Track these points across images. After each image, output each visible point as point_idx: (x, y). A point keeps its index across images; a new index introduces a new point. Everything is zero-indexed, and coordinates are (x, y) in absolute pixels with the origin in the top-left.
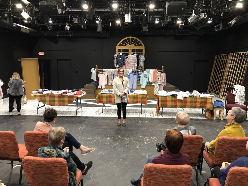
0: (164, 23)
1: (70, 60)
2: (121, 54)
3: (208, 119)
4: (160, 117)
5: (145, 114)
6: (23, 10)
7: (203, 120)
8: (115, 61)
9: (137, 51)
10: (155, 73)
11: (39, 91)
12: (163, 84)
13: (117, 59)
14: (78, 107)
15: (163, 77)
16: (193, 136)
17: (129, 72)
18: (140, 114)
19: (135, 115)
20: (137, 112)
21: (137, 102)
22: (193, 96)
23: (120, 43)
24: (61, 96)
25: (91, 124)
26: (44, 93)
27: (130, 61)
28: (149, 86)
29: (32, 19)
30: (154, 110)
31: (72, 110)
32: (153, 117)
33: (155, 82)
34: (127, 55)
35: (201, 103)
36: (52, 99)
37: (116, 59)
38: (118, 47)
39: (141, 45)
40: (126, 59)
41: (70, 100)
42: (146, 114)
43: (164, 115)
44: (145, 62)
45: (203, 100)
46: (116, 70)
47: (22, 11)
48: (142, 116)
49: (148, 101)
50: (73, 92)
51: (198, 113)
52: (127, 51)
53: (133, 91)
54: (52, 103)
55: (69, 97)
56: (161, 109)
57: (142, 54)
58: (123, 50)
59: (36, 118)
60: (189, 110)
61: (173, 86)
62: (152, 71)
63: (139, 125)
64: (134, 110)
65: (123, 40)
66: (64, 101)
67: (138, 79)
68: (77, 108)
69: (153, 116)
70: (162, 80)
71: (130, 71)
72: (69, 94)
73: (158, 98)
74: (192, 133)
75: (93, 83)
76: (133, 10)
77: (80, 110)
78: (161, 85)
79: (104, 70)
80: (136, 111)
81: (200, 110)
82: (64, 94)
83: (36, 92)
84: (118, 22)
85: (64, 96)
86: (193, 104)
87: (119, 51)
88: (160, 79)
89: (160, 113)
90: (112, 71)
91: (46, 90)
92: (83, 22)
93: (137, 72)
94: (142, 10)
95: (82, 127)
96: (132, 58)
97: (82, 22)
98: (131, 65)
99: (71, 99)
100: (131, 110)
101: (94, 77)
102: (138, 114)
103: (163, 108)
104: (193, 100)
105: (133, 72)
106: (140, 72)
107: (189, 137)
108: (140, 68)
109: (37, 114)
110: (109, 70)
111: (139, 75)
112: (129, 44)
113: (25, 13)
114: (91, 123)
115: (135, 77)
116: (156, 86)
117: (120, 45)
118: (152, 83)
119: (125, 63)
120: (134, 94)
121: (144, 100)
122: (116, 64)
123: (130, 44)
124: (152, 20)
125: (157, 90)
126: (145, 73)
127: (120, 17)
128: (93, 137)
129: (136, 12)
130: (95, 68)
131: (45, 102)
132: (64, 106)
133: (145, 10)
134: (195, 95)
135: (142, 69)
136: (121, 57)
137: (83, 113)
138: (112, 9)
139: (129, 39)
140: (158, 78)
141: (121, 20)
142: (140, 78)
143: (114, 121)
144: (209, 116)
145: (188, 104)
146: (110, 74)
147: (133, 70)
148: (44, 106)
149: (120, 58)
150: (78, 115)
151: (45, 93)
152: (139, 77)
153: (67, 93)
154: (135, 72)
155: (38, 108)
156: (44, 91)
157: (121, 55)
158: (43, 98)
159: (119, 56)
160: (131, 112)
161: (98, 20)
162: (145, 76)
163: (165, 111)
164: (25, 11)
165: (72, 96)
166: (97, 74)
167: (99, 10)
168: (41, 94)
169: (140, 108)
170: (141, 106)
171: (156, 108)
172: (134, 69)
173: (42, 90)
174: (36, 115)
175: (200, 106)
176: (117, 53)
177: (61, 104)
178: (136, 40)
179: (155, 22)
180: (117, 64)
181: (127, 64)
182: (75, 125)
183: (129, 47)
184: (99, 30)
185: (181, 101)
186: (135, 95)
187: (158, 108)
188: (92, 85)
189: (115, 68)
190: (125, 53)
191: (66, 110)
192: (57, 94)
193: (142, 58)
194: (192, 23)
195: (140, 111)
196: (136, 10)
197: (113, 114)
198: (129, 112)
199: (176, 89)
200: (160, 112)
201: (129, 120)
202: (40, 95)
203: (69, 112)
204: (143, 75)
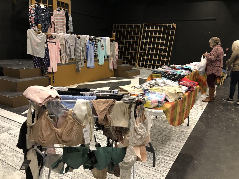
2: (42, 6)
8: (32, 18)
37: (33, 15)
40: (51, 17)
96: (59, 17)
98: (59, 27)
122: (34, 25)
149: (42, 14)
157: (43, 9)
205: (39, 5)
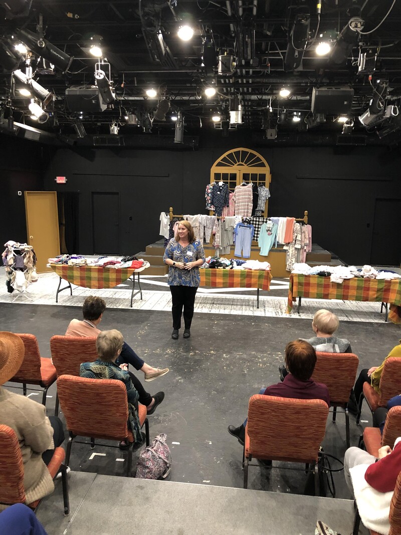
0: (310, 123)
1: (117, 193)
2: (221, 183)
3: (392, 324)
4: (295, 316)
5: (265, 310)
6: (32, 100)
7: (381, 324)
8: (209, 198)
9: (254, 177)
10: (289, 225)
11: (61, 259)
12: (305, 248)
13: (213, 193)
14: (136, 291)
15: (307, 233)
16: (341, 354)
17: (237, 222)
18: (255, 308)
19: (244, 311)
20: (249, 305)
21: (249, 286)
22: (363, 276)
23: (219, 160)
24: (103, 269)
25: (158, 325)
26: (71, 262)
27: (239, 199)
28: (276, 251)
29: (48, 117)
30: (284, 301)
31: (122, 297)
32: (281, 316)
33: (289, 243)
34: (234, 185)
35: (379, 290)
36: (86, 274)
37: (210, 195)
38: (215, 169)
39: (263, 165)
40: (231, 194)
41: (121, 278)
42: (267, 309)
43: (303, 313)
44: (271, 201)
45: (382, 286)
46: (209, 217)
47: (29, 102)
48: (259, 313)
49: (273, 281)
50: (126, 262)
51: (373, 311)
52: (234, 177)
53: (242, 263)
54: (85, 282)
55: (118, 271)
56: (297, 299)
57: (264, 184)
58: (225, 176)
59: (56, 310)
60: (356, 304)
61: (327, 252)
62: (283, 220)
63: (252, 330)
64: (243, 301)
65: (225, 155)
66: (107, 280)
67: (254, 237)
68: (133, 292)
69: (280, 313)
70: (303, 240)
71: (238, 219)
72: (117, 266)
73: (292, 278)
74: (340, 350)
75: (163, 241)
76: (248, 97)
77: (138, 296)
78: (301, 251)
79: (185, 216)
80: (247, 303)
81: (377, 305)
82: (109, 266)
83: (56, 259)
84: (216, 119)
85: (108, 270)
86: (362, 293)
87: (218, 177)
88: (299, 238)
89: (294, 309)
90: (202, 218)
91: (73, 256)
92: (147, 122)
93: (251, 222)
94: (265, 97)
95: (142, 329)
96: (242, 193)
97: (144, 122)
98: (242, 206)
99: (122, 276)
100: (236, 301)
101: (164, 231)
102: (251, 309)
103: (302, 299)
104: (363, 284)
105: (244, 221)
106: (259, 221)
107: (334, 356)
108: (259, 214)
109: (57, 302)
110: (195, 216)
111: (256, 229)
112: (238, 163)
113: (36, 105)
114: (159, 323)
115: (248, 232)
116: (291, 252)
117: (219, 165)
118: (284, 245)
119: (228, 203)
120: (243, 269)
121: (263, 281)
122: (209, 205)
123: (240, 163)
124: (285, 118)
125: (294, 260)
126: (270, 224)
127: (221, 110)
128: (164, 350)
129: (252, 101)
130: (167, 212)
131: (73, 279)
132: (108, 287)
133: (270, 97)
134: (367, 275)
135: (263, 214)
136: (220, 191)
137: (144, 302)
138: (204, 97)
139: (237, 153)
140: (296, 234)
141: (222, 114)
142: (257, 234)
143: (203, 321)
144: (393, 317)
145: (353, 292)
146: (198, 225)
147: (245, 218)
148: (70, 287)
149: (219, 193)
150: (135, 307)
151: (73, 263)
152: (256, 232)
153: (113, 263)
154: (247, 223)
155: (59, 291)
156: (70, 259)
157: (221, 186)
158: (69, 273)
159: (216, 188)
160: (237, 305)
161: (176, 115)
162: (268, 231)
163: (305, 305)
164: (35, 101)
165: (124, 271)
166: (172, 224)
167: (178, 98)
168: (65, 265)
169: (255, 297)
170: (258, 293)
171: (287, 298)
172: (247, 216)
173: (68, 257)
174: (55, 304)
175: (377, 298)
176: (213, 182)
177: (103, 283)
178: (252, 156)
179: (292, 119)
180: (212, 203)
181: (232, 205)
182: (129, 326)
183: (237, 169)
184: (178, 138)
185: (338, 285)
186: (246, 270)
187: (291, 299)
188: (160, 247)
189: (207, 213)
190: (229, 181)
191: (111, 297)
192: (95, 266)
193: (264, 192)
194: (368, 125)
195: (256, 303)
196: (254, 97)
197: (200, 307)
198: (232, 305)
199: (333, 258)
200: (296, 306)
201: (232, 320)
202: (63, 267)
203: (117, 300)
204: (264, 227)
205: (217, 183)
